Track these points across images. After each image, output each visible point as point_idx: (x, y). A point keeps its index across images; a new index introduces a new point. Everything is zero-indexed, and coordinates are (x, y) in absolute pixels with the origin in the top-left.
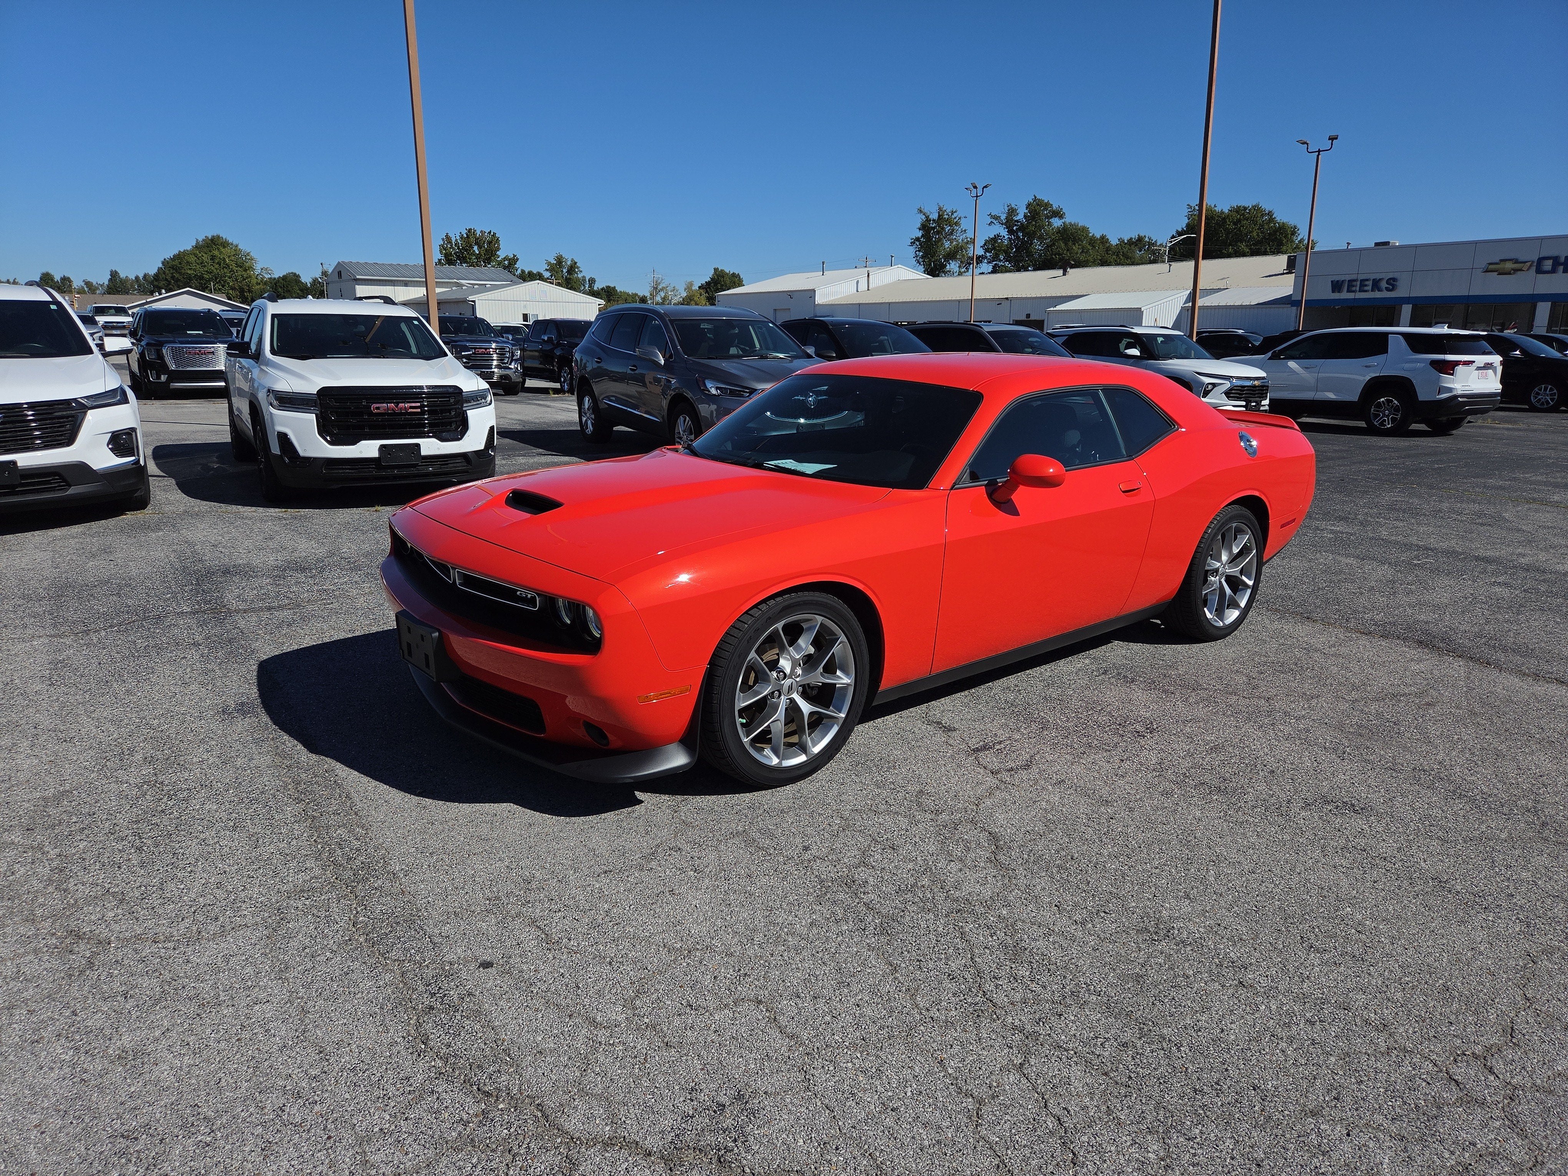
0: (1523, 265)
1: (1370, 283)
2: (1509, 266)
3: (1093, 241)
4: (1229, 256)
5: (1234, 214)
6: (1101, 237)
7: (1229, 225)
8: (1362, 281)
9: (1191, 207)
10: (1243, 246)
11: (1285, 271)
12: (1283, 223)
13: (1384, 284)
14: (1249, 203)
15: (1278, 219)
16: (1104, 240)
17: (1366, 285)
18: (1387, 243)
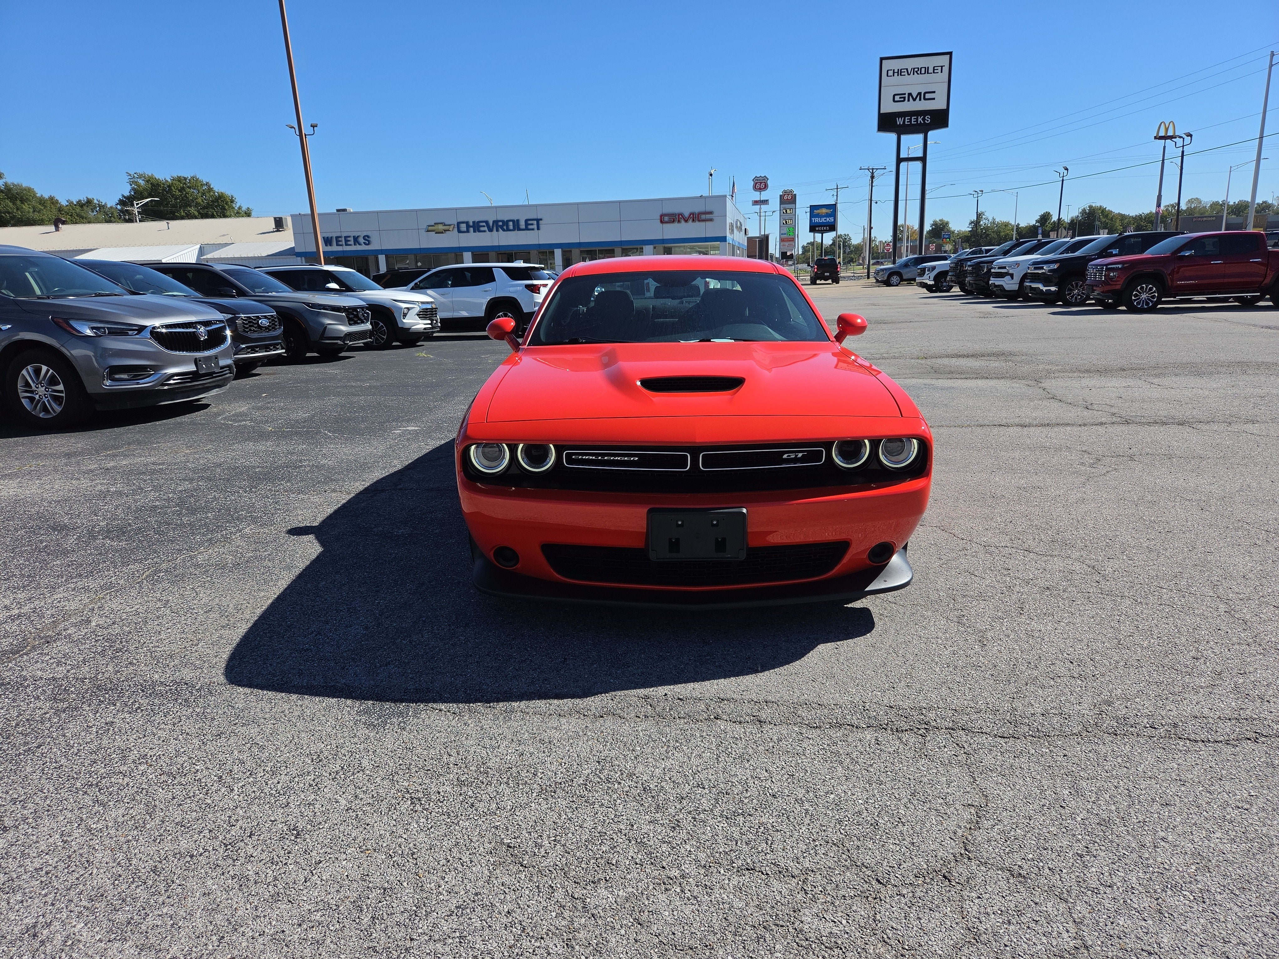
0: (449, 227)
1: (352, 239)
2: (441, 227)
3: (42, 201)
4: (182, 218)
5: (177, 183)
6: (49, 198)
7: (175, 192)
8: (346, 237)
9: (130, 175)
10: (193, 210)
11: (275, 230)
12: (222, 193)
13: (361, 240)
14: (188, 174)
15: (216, 189)
16: (53, 201)
17: (349, 241)
18: (345, 210)
